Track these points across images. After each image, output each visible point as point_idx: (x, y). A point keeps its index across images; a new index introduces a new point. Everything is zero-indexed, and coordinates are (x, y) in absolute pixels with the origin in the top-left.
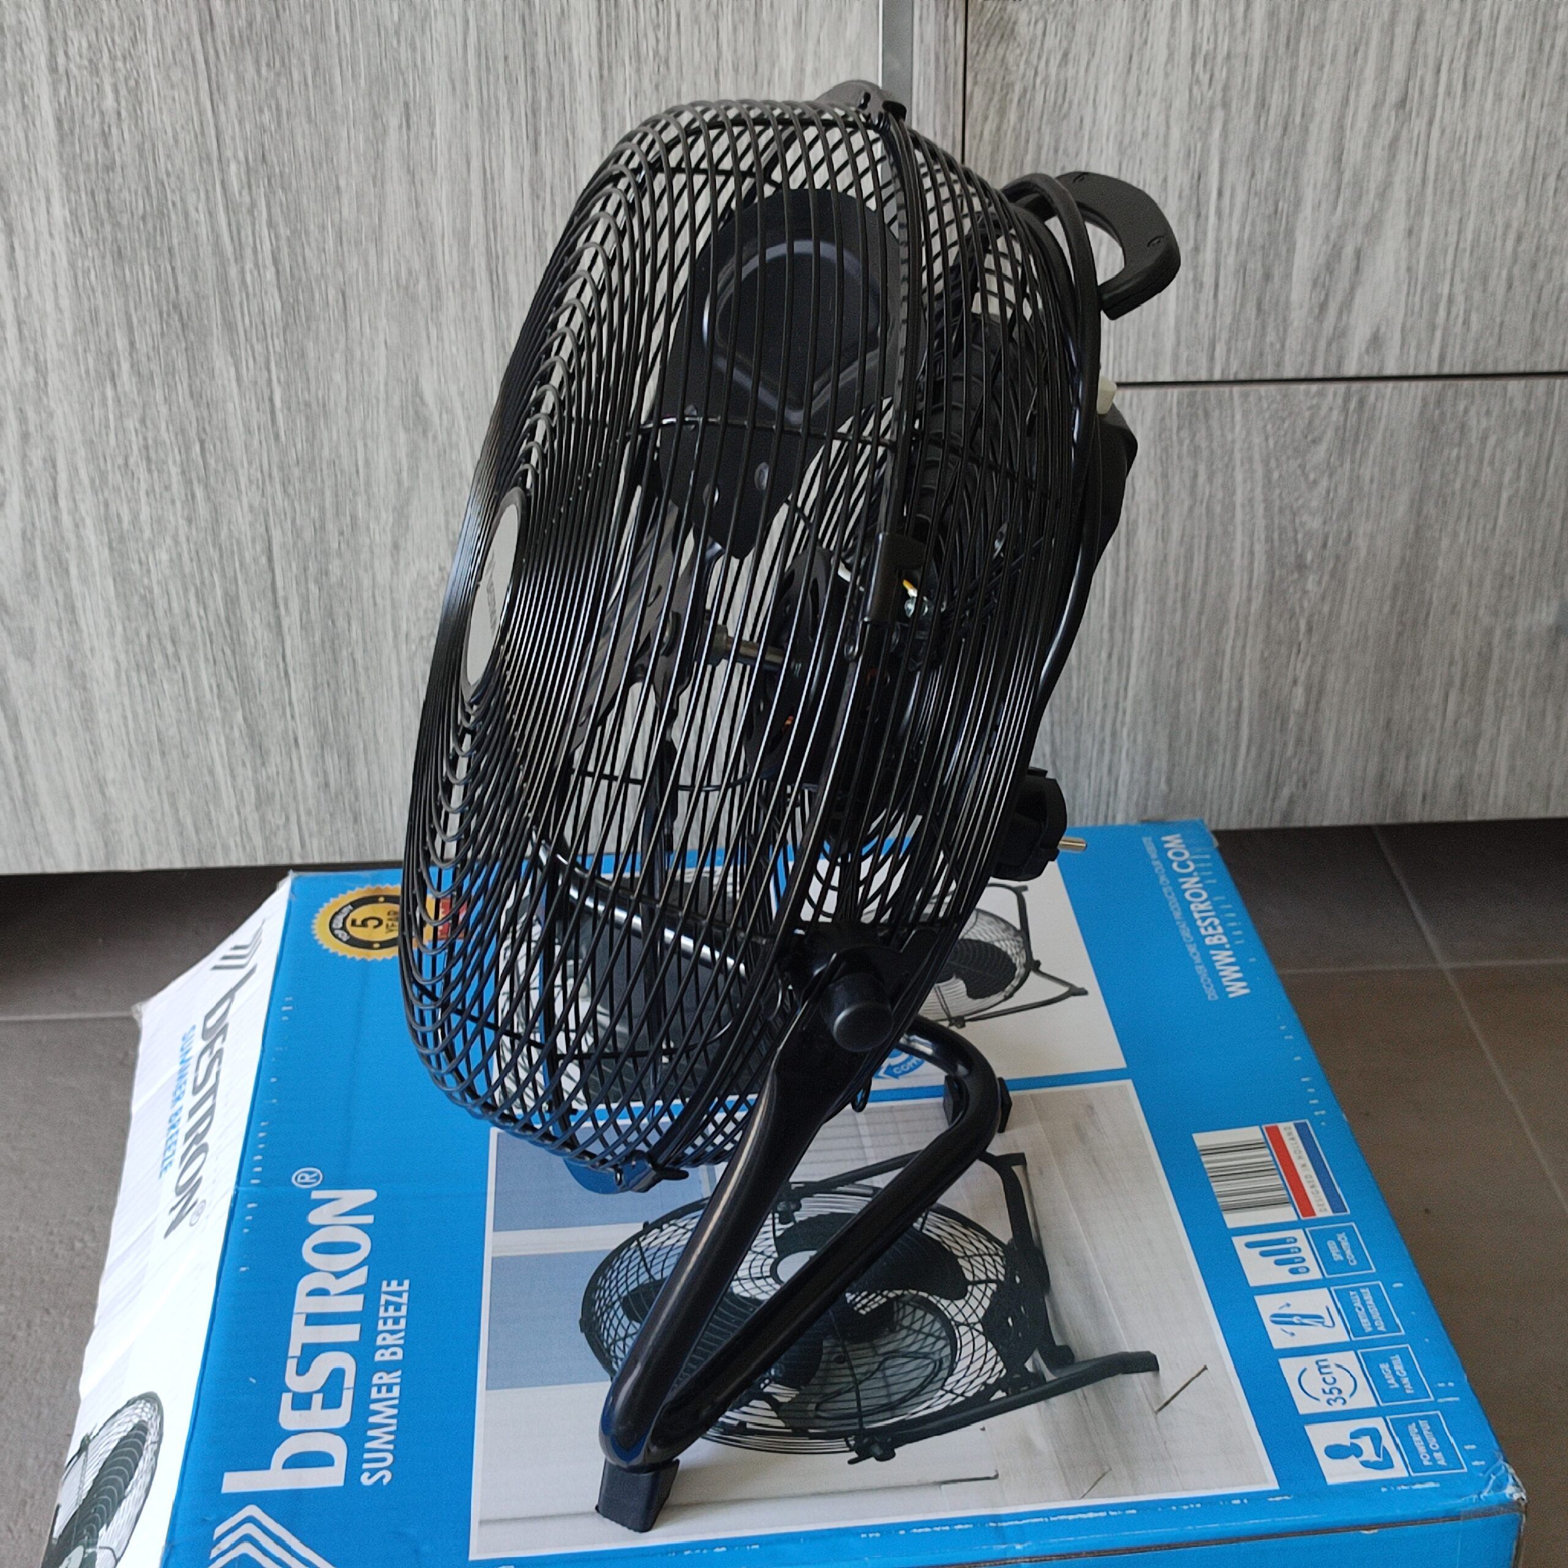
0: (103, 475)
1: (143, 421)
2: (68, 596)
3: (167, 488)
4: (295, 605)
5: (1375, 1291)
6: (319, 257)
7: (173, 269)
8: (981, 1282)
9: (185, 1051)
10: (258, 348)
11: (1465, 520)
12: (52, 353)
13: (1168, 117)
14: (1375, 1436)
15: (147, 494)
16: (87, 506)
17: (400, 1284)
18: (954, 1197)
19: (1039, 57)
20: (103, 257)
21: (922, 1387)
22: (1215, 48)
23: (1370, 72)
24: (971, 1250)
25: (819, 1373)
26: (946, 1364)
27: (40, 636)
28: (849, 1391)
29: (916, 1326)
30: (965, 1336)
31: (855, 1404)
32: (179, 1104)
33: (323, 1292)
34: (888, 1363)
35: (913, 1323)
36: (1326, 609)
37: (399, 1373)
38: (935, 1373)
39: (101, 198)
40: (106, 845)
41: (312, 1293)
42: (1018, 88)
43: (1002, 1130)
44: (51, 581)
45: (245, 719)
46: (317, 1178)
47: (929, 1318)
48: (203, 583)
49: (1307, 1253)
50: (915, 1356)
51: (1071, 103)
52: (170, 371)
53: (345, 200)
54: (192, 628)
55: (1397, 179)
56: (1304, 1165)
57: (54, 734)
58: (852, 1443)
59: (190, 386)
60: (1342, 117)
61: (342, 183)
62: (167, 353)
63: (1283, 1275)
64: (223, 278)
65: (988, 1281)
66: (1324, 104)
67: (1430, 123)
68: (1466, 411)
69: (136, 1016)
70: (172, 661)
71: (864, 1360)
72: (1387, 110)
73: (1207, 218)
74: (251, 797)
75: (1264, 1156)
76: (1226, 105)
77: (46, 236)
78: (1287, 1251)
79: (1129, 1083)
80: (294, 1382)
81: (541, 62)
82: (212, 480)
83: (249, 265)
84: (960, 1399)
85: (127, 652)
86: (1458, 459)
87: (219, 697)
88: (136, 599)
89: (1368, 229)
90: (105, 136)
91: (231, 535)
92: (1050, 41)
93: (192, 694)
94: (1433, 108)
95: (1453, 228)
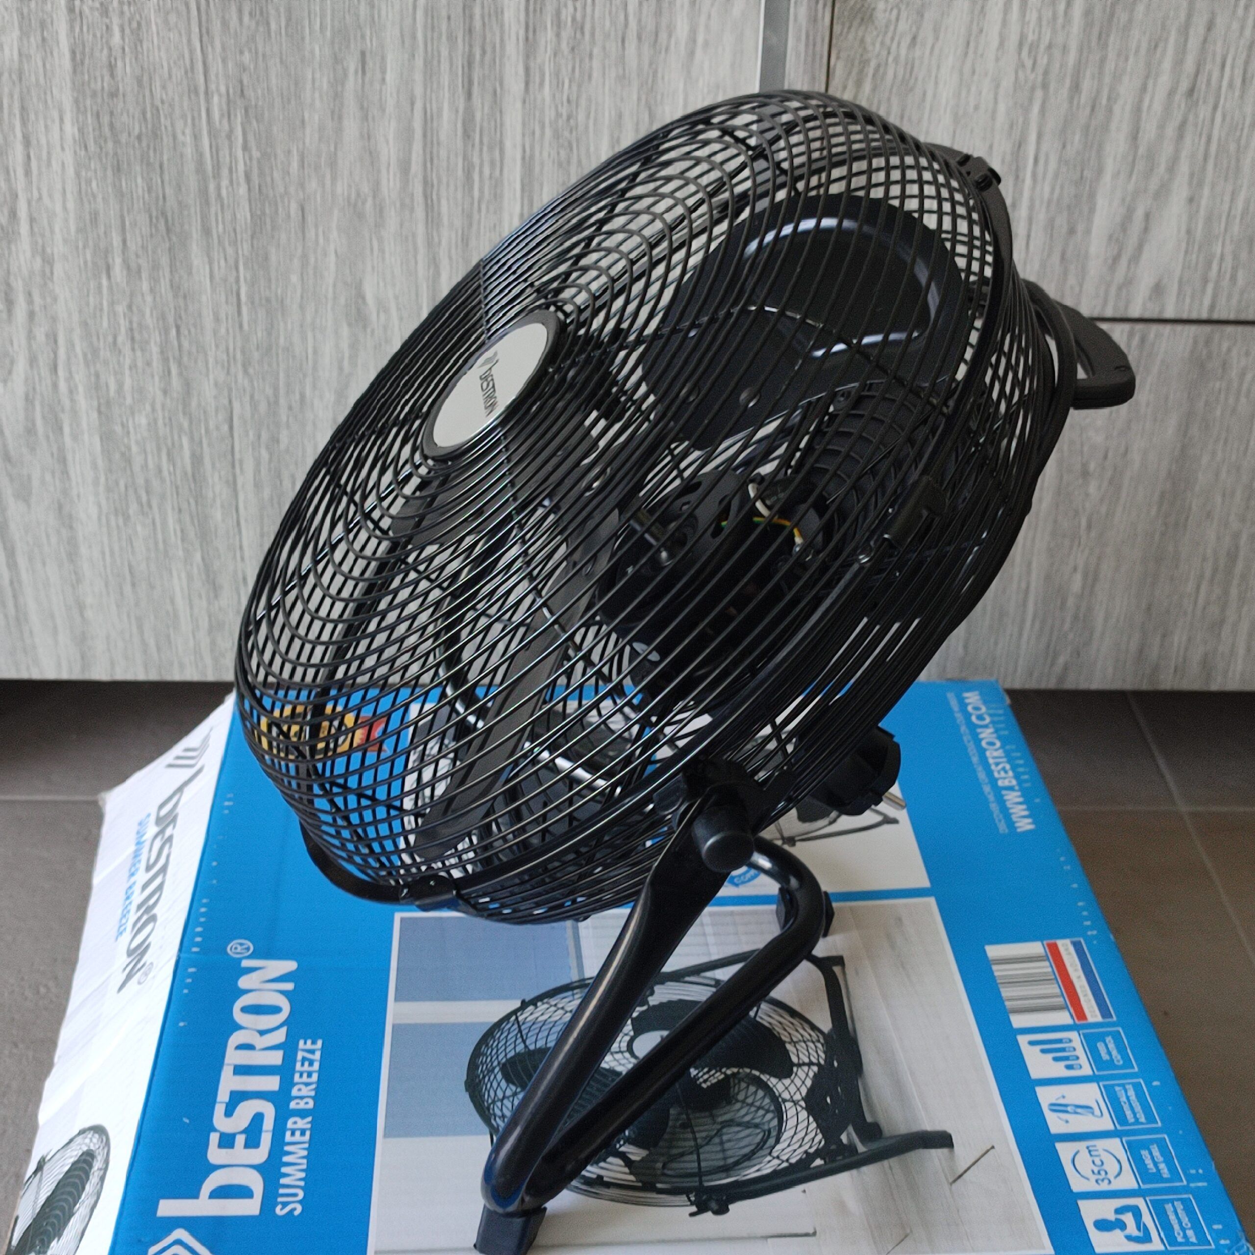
0: (95, 352)
1: (130, 307)
2: (61, 450)
3: (149, 364)
4: (249, 466)
5: (1137, 1087)
6: (283, 178)
7: (162, 182)
8: (804, 1064)
9: (140, 834)
10: (230, 251)
11: (1222, 442)
12: (58, 248)
13: (996, 95)
14: (1136, 1213)
15: (130, 368)
16: (80, 376)
17: (314, 1043)
18: (783, 991)
19: (892, 39)
20: (105, 170)
21: (753, 1152)
22: (1039, 38)
23: (1167, 65)
24: (796, 1037)
25: (666, 1136)
26: (774, 1133)
27: (36, 483)
28: (691, 1153)
29: (750, 1100)
30: (790, 1110)
31: (696, 1165)
32: (133, 879)
33: (250, 1047)
34: (725, 1130)
35: (746, 1097)
36: (1104, 510)
37: (309, 1119)
38: (764, 1141)
39: (106, 119)
40: (83, 658)
41: (240, 1047)
42: (873, 64)
43: (825, 935)
44: (48, 438)
45: (203, 559)
46: (248, 949)
47: (761, 1093)
48: (173, 444)
49: (1080, 1052)
50: (748, 1125)
51: (916, 79)
52: (155, 267)
53: (308, 131)
54: (163, 480)
55: (1184, 154)
56: (1079, 977)
57: (44, 564)
58: (693, 1199)
59: (171, 281)
60: (1141, 101)
61: (306, 115)
62: (154, 252)
63: (1059, 1070)
64: (204, 192)
65: (811, 1064)
66: (1127, 89)
67: (1215, 108)
68: (1229, 350)
69: (100, 803)
70: (146, 509)
71: (704, 1127)
72: (1178, 97)
73: (1023, 181)
74: (204, 623)
75: (1046, 967)
76: (1045, 86)
77: (58, 149)
78: (1063, 1050)
79: (932, 901)
80: (221, 1122)
81: (477, 23)
82: (185, 359)
83: (225, 183)
84: (785, 1165)
85: (108, 499)
86: (1220, 390)
87: (183, 540)
88: (117, 456)
89: (1157, 195)
90: (111, 68)
91: (199, 405)
92: (903, 26)
93: (160, 537)
94: (1218, 97)
95: (1227, 198)
